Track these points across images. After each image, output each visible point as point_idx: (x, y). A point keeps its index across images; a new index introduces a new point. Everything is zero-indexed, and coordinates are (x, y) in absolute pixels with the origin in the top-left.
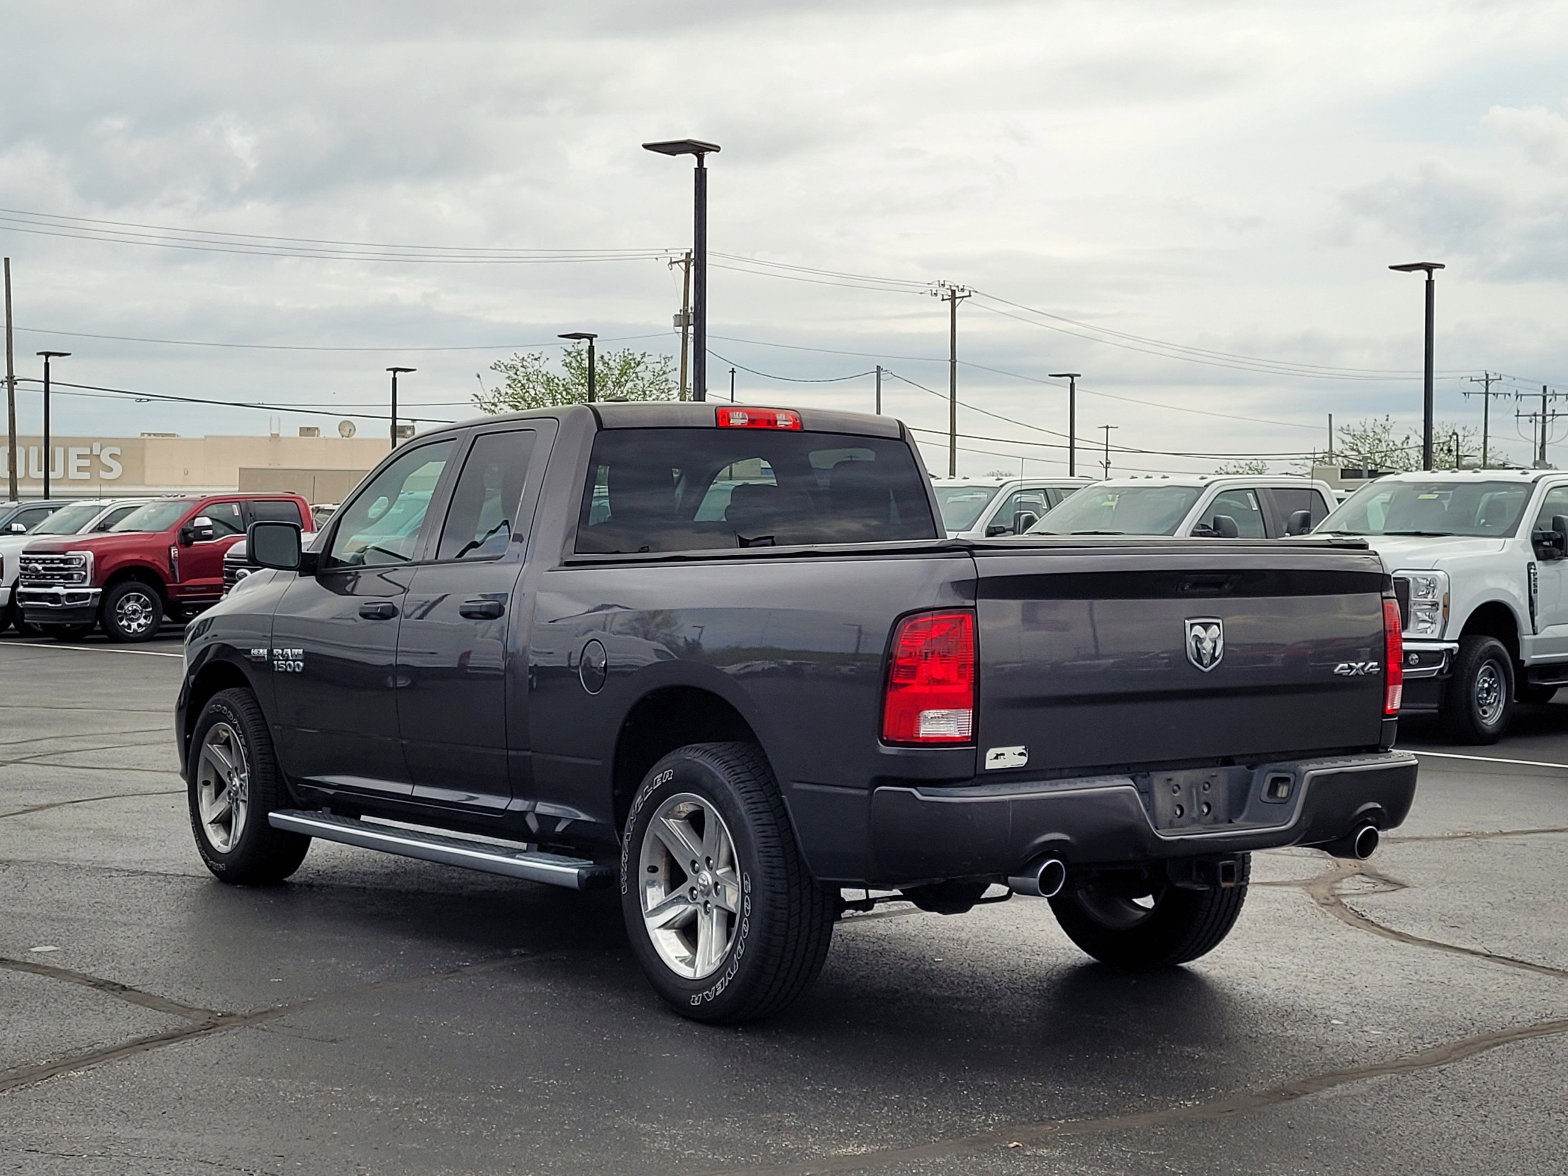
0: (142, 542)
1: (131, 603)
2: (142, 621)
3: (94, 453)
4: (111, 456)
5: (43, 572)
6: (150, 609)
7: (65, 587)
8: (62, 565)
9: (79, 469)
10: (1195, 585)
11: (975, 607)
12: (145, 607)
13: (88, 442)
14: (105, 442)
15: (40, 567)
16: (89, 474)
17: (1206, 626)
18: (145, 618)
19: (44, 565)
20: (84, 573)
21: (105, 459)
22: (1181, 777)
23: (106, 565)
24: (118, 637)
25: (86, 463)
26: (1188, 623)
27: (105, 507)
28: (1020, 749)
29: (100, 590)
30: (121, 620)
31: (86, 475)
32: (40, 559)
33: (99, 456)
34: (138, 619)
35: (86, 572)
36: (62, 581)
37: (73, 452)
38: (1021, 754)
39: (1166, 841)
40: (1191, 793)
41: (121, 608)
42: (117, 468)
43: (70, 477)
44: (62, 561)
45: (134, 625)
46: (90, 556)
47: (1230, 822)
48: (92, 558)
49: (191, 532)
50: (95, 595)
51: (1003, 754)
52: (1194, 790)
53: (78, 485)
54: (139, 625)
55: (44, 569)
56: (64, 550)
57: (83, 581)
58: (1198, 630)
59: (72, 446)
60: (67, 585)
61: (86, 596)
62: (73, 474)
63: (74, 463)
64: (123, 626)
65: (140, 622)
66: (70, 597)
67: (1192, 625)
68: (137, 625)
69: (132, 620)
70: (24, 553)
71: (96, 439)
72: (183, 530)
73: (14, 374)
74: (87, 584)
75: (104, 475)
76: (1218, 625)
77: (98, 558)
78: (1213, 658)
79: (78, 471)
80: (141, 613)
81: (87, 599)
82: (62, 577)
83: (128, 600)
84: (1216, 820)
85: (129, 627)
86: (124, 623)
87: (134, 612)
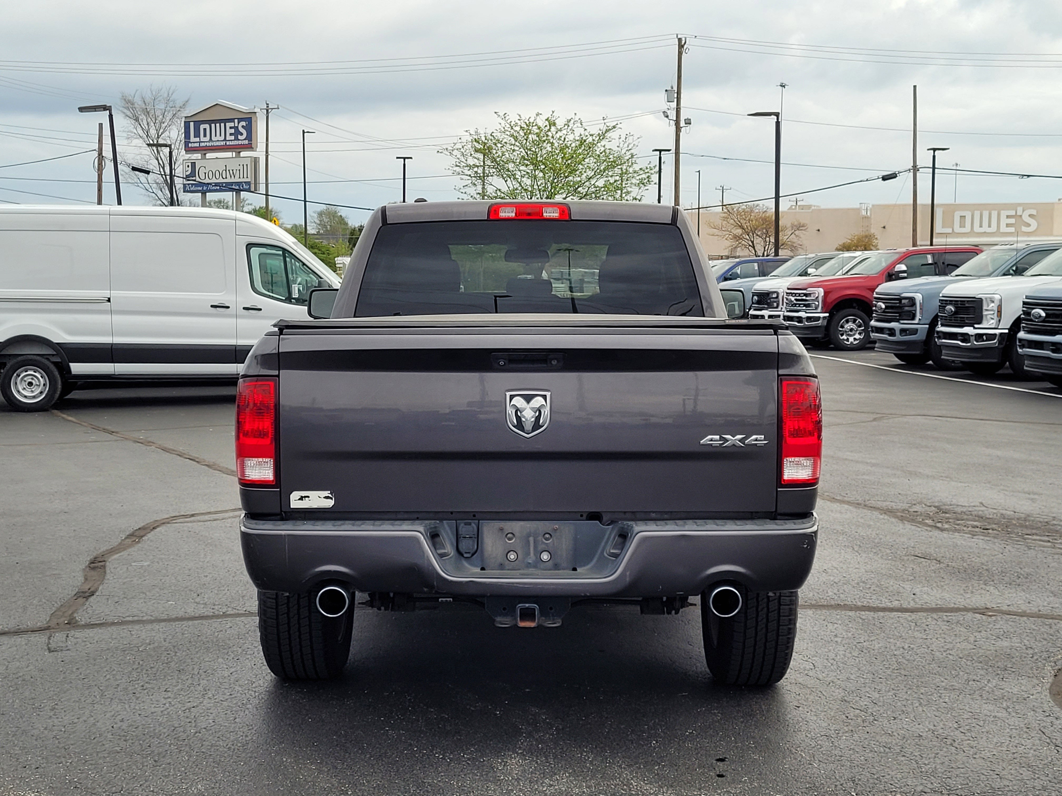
0: (859, 282)
1: (850, 324)
2: (857, 336)
3: (1018, 214)
4: (1030, 216)
5: (795, 302)
6: (863, 328)
7: (806, 313)
8: (804, 298)
9: (1008, 225)
10: (511, 361)
11: (278, 376)
12: (860, 326)
13: (1014, 206)
14: (1026, 206)
15: (793, 299)
16: (1014, 228)
17: (528, 399)
18: (860, 334)
19: (796, 298)
20: (817, 303)
21: (1026, 218)
22: (517, 527)
23: (833, 297)
24: (840, 347)
25: (1012, 221)
26: (508, 394)
27: (856, 257)
28: (327, 493)
29: (827, 315)
30: (842, 335)
31: (1012, 230)
32: (794, 293)
33: (1021, 216)
34: (854, 335)
35: (818, 302)
36: (804, 308)
37: (1004, 214)
38: (327, 498)
39: (452, 581)
40: (528, 541)
41: (842, 327)
42: (1034, 224)
43: (1001, 231)
44: (806, 295)
45: (851, 339)
46: (821, 291)
47: (575, 569)
48: (823, 294)
49: (894, 275)
50: (824, 318)
51: (308, 497)
52: (531, 539)
53: (1006, 236)
54: (855, 339)
55: (796, 300)
56: (806, 287)
57: (816, 309)
58: (519, 402)
59: (1003, 210)
60: (807, 311)
61: (818, 319)
62: (1003, 229)
63: (1004, 221)
64: (843, 339)
65: (855, 337)
66: (809, 319)
67: (512, 397)
68: (854, 338)
69: (851, 336)
70: (788, 289)
71: (1020, 205)
72: (889, 273)
73: (918, 164)
74: (819, 310)
75: (1024, 229)
76: (544, 397)
77: (826, 293)
78: (537, 425)
79: (1007, 227)
80: (857, 330)
81: (819, 321)
82: (805, 305)
83: (847, 321)
84: (556, 567)
85: (848, 340)
86: (845, 337)
87: (851, 330)
